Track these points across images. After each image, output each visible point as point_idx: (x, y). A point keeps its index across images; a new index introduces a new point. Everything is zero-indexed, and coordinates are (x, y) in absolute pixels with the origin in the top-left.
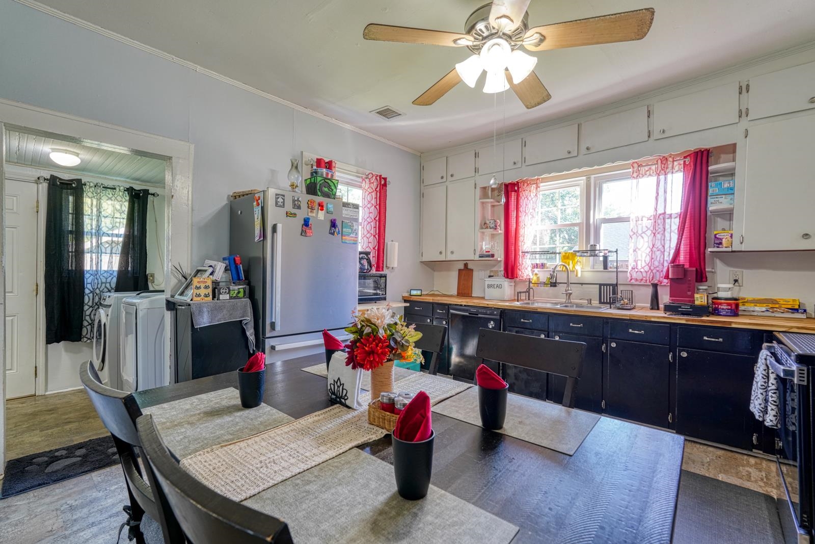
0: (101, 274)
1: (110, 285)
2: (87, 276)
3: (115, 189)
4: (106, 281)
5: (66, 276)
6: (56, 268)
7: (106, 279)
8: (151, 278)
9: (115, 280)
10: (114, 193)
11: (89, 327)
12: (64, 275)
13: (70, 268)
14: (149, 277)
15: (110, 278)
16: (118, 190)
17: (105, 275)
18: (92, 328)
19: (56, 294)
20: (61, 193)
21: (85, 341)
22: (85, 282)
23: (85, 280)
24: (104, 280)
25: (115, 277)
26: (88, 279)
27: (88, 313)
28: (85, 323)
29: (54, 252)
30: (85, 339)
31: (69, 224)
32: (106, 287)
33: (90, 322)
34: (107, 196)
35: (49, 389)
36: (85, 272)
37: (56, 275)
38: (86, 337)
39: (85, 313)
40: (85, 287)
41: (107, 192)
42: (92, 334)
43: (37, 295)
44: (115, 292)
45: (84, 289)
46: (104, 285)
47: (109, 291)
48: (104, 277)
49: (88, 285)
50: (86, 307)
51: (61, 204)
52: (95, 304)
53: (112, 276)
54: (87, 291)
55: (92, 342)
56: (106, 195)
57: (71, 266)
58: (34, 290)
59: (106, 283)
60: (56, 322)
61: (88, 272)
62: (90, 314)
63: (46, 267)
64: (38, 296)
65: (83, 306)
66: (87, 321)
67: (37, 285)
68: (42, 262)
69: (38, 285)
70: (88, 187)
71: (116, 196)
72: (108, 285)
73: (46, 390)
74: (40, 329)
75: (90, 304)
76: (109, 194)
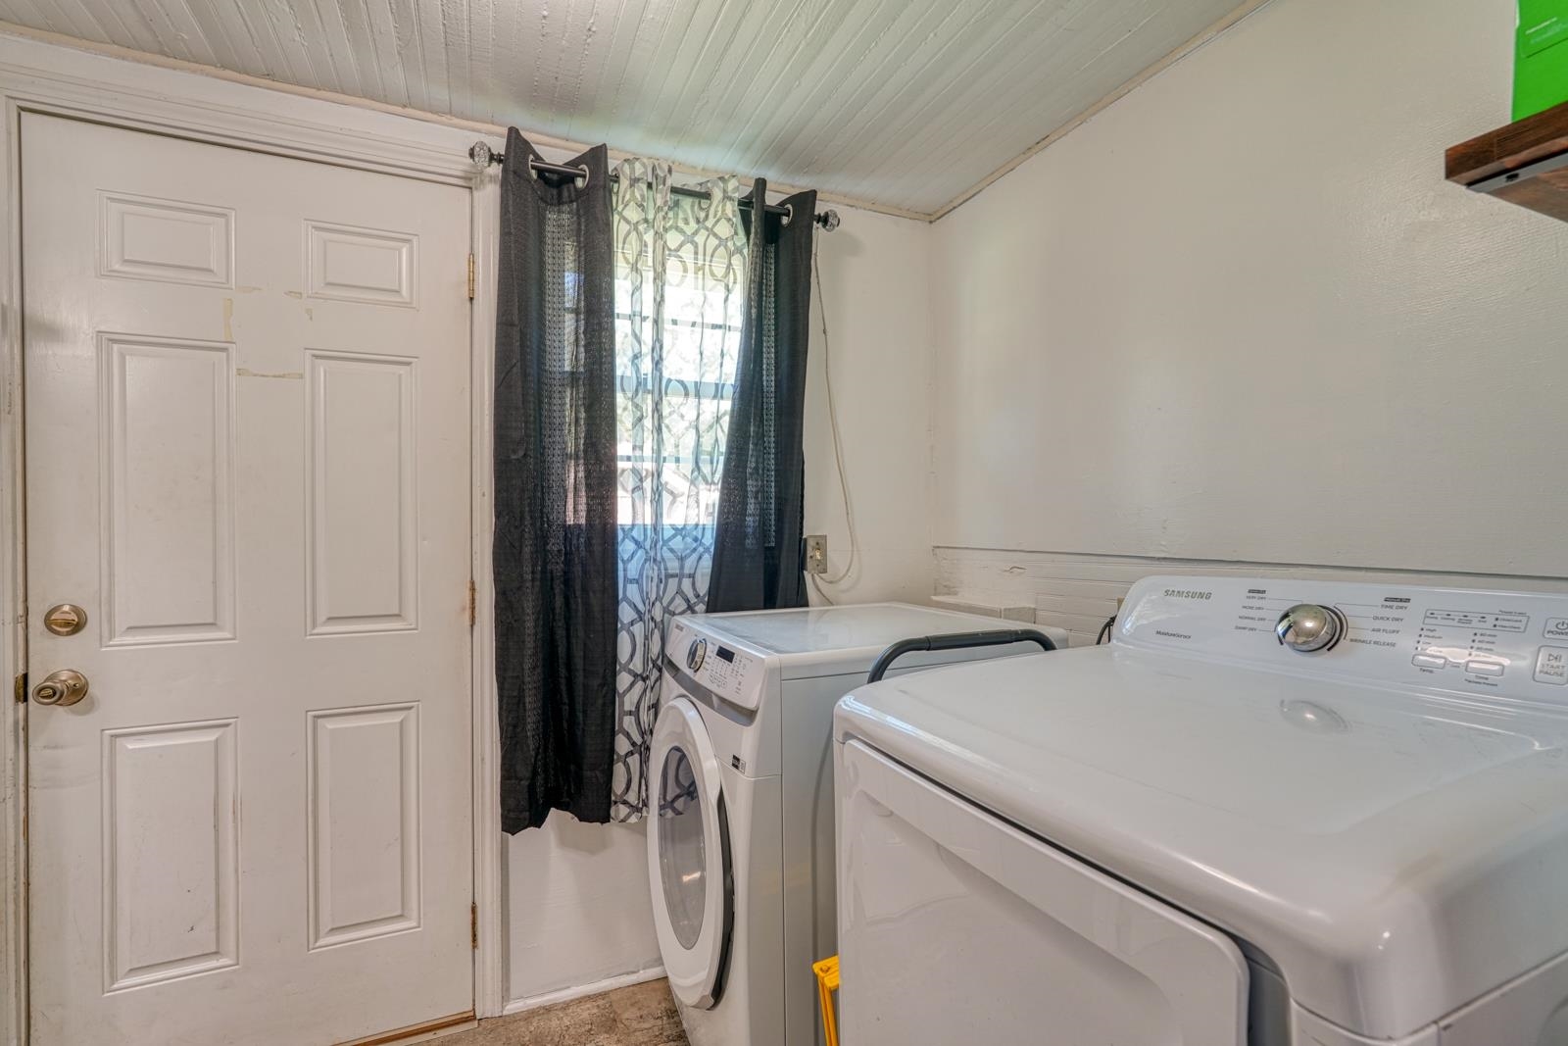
0: (665, 542)
1: (693, 584)
2: (625, 548)
3: (707, 196)
4: (682, 567)
5: (559, 551)
6: (528, 521)
7: (682, 559)
8: (818, 556)
9: (707, 563)
10: (702, 215)
11: (634, 761)
12: (555, 545)
13: (570, 520)
14: (809, 553)
15: (695, 556)
16: (717, 194)
17: (677, 543)
18: (644, 761)
19: (530, 624)
20: (541, 221)
21: (622, 816)
22: (621, 574)
23: (620, 566)
24: (673, 566)
25: (707, 550)
26: (630, 561)
27: (629, 702)
28: (622, 745)
29: (521, 453)
30: (623, 810)
31: (566, 351)
32: (680, 592)
33: (638, 740)
34: (682, 232)
35: (514, 992)
36: (620, 536)
37: (527, 550)
38: (625, 803)
39: (622, 704)
40: (621, 596)
41: (681, 215)
42: (643, 787)
43: (472, 626)
44: (707, 611)
45: (616, 603)
46: (673, 583)
47: (691, 608)
48: (672, 550)
49: (629, 586)
50: (623, 680)
51: (542, 264)
52: (651, 665)
53: (701, 549)
54: (626, 613)
55: (643, 820)
56: (677, 228)
57: (574, 512)
58: (464, 609)
59: (680, 576)
60: (530, 742)
61: (627, 532)
62: (638, 707)
63: (498, 515)
64: (475, 627)
65: (614, 675)
66: (628, 736)
67: (473, 589)
68: (486, 498)
69: (477, 587)
70: (624, 183)
71: (709, 224)
72: (686, 584)
73: (505, 996)
74: (483, 759)
75: (637, 665)
76: (686, 222)
